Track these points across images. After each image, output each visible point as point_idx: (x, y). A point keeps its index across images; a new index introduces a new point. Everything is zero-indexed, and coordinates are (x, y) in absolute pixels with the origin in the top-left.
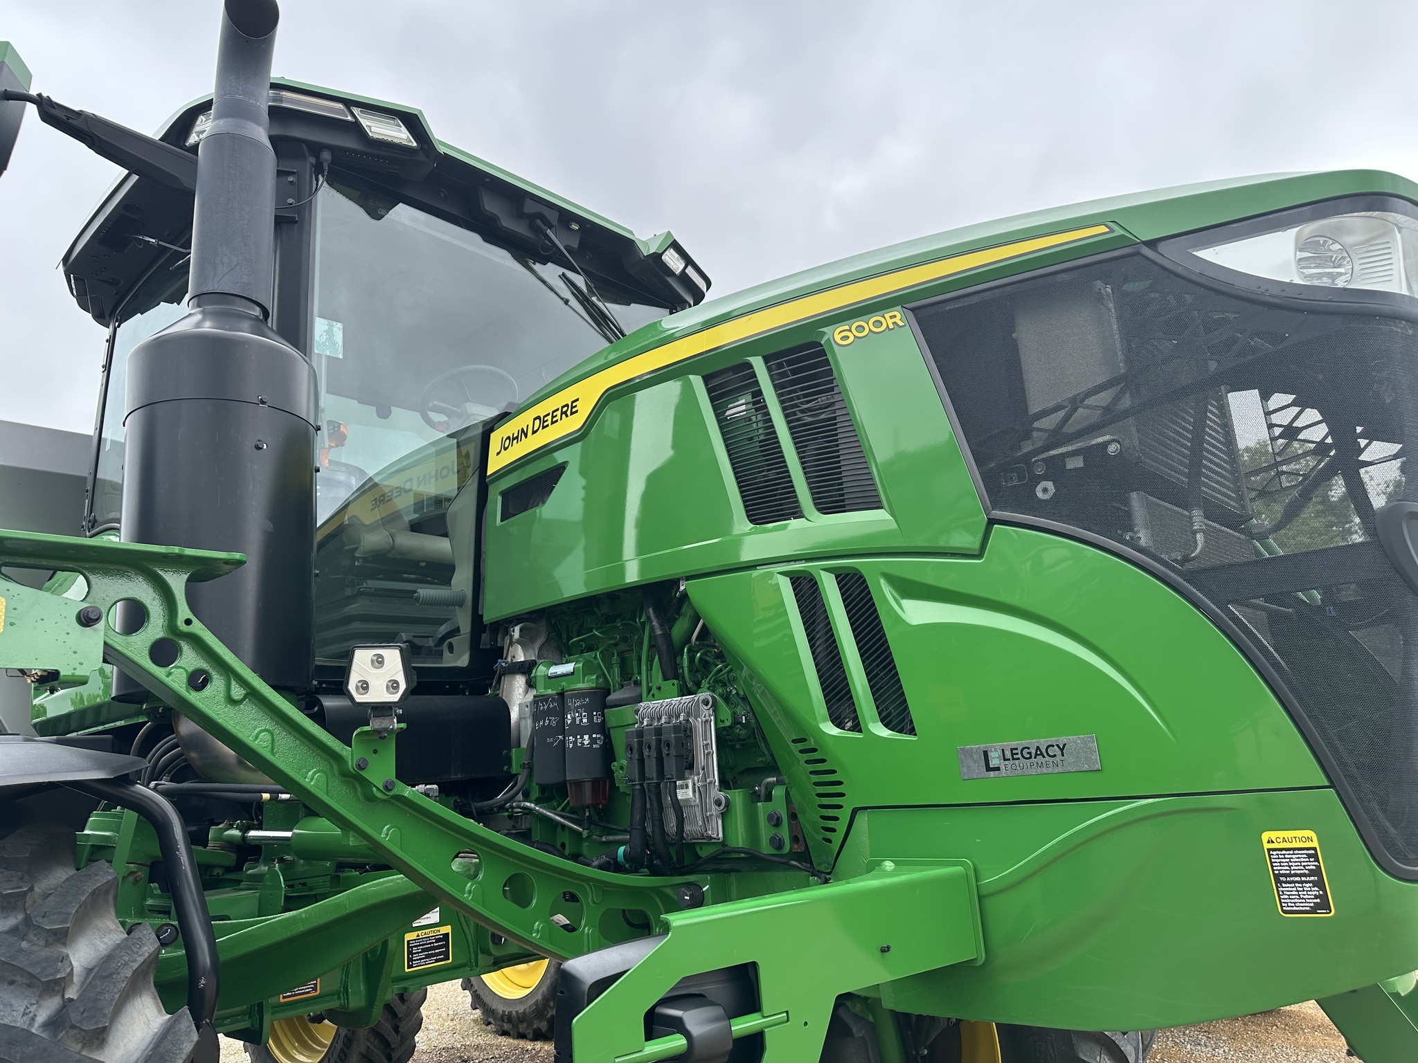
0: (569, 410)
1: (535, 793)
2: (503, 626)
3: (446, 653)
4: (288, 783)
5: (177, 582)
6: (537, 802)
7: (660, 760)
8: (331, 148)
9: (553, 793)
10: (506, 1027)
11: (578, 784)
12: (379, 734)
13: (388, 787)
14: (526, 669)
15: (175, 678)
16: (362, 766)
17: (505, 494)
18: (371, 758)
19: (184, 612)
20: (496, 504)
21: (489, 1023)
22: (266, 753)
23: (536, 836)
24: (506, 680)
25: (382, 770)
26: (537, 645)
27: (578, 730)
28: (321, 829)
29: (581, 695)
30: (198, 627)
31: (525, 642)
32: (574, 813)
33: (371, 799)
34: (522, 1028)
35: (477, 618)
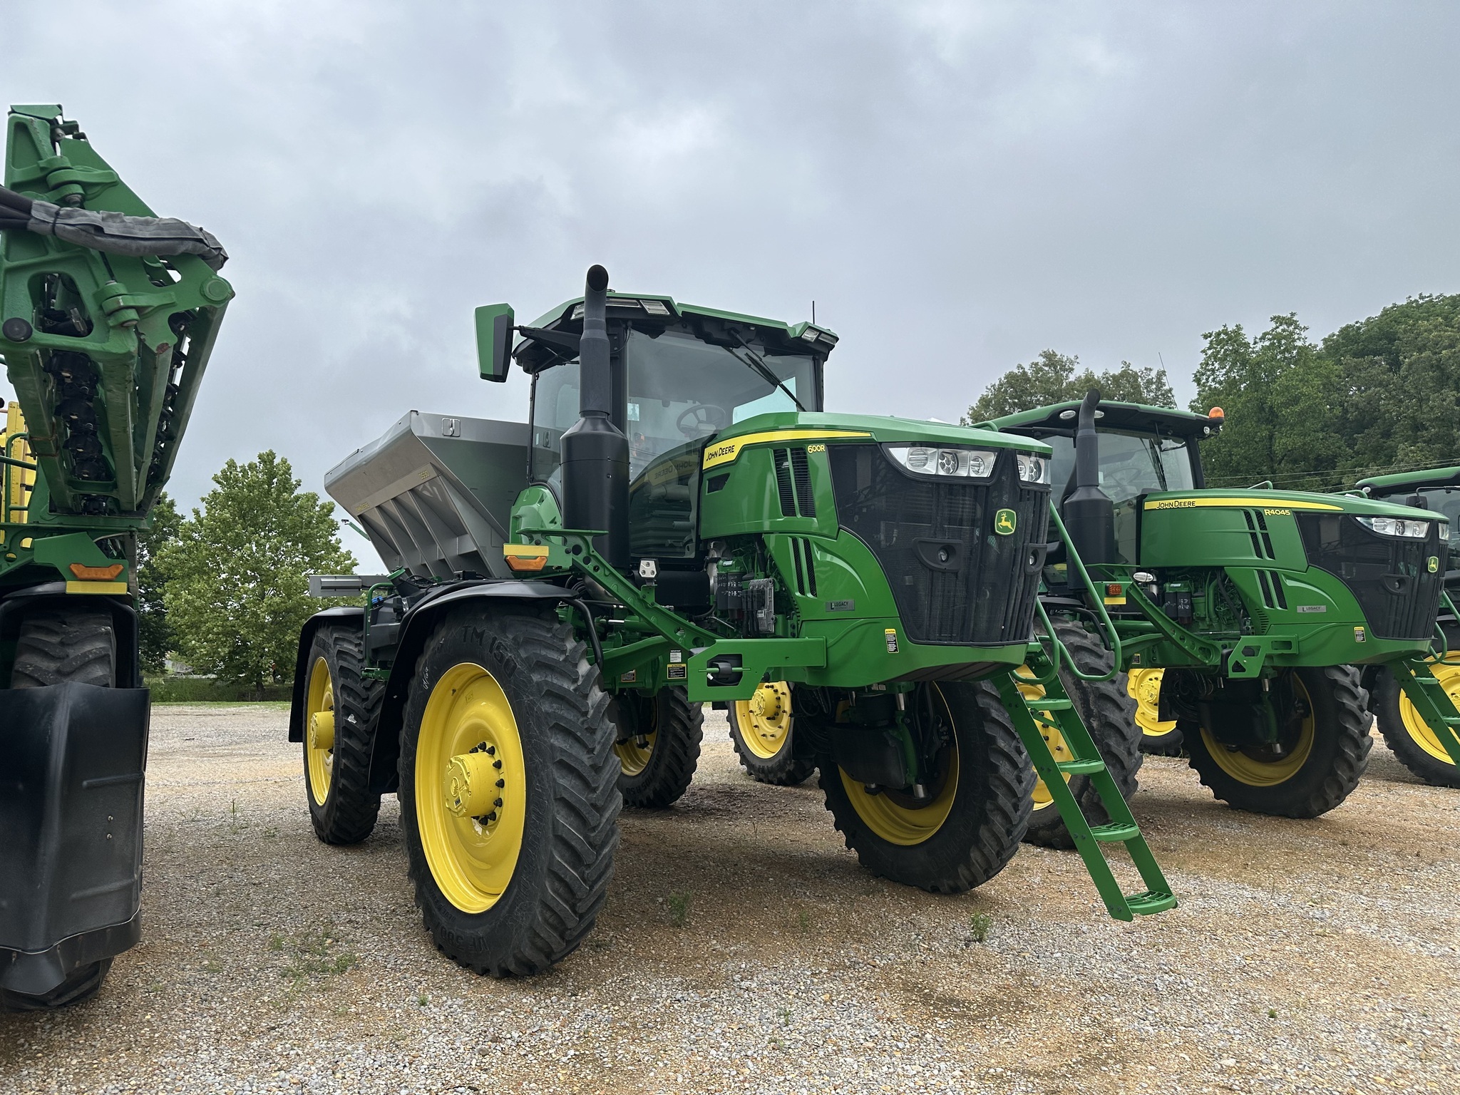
0: (731, 449)
1: (719, 614)
2: (708, 541)
3: (687, 551)
4: (624, 603)
5: (589, 539)
6: (719, 617)
7: (752, 602)
8: (632, 320)
9: (724, 614)
10: (762, 776)
11: (732, 611)
12: (650, 588)
13: (652, 604)
14: (716, 560)
15: (590, 567)
16: (644, 597)
17: (709, 480)
18: (647, 595)
19: (592, 549)
20: (706, 484)
21: (751, 774)
22: (616, 591)
23: (719, 631)
24: (710, 565)
25: (651, 599)
26: (722, 551)
27: (733, 589)
28: (634, 619)
29: (733, 575)
30: (596, 553)
31: (717, 548)
32: (732, 622)
33: (647, 608)
34: (771, 777)
35: (698, 536)
